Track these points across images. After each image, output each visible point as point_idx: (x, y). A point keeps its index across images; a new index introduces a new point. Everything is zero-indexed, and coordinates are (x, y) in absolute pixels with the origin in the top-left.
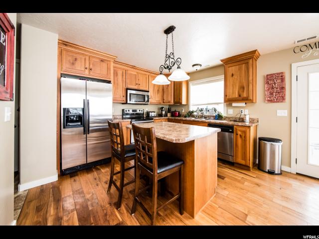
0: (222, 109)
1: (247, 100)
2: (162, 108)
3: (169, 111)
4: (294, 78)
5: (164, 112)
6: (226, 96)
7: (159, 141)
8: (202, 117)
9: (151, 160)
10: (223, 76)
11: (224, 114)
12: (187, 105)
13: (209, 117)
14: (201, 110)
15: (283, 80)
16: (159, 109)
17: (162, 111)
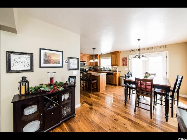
0: (111, 68)
1: (117, 65)
2: (91, 67)
3: (93, 68)
4: (129, 60)
5: (91, 69)
6: (111, 64)
7: (93, 76)
8: (104, 70)
9: (91, 79)
10: (110, 57)
11: (111, 70)
12: (100, 66)
13: (107, 70)
14: (105, 68)
15: (126, 60)
16: (89, 68)
17: (90, 68)
